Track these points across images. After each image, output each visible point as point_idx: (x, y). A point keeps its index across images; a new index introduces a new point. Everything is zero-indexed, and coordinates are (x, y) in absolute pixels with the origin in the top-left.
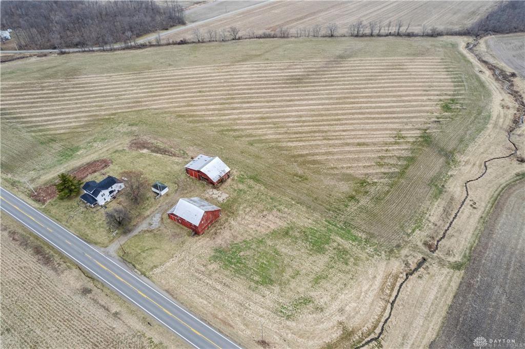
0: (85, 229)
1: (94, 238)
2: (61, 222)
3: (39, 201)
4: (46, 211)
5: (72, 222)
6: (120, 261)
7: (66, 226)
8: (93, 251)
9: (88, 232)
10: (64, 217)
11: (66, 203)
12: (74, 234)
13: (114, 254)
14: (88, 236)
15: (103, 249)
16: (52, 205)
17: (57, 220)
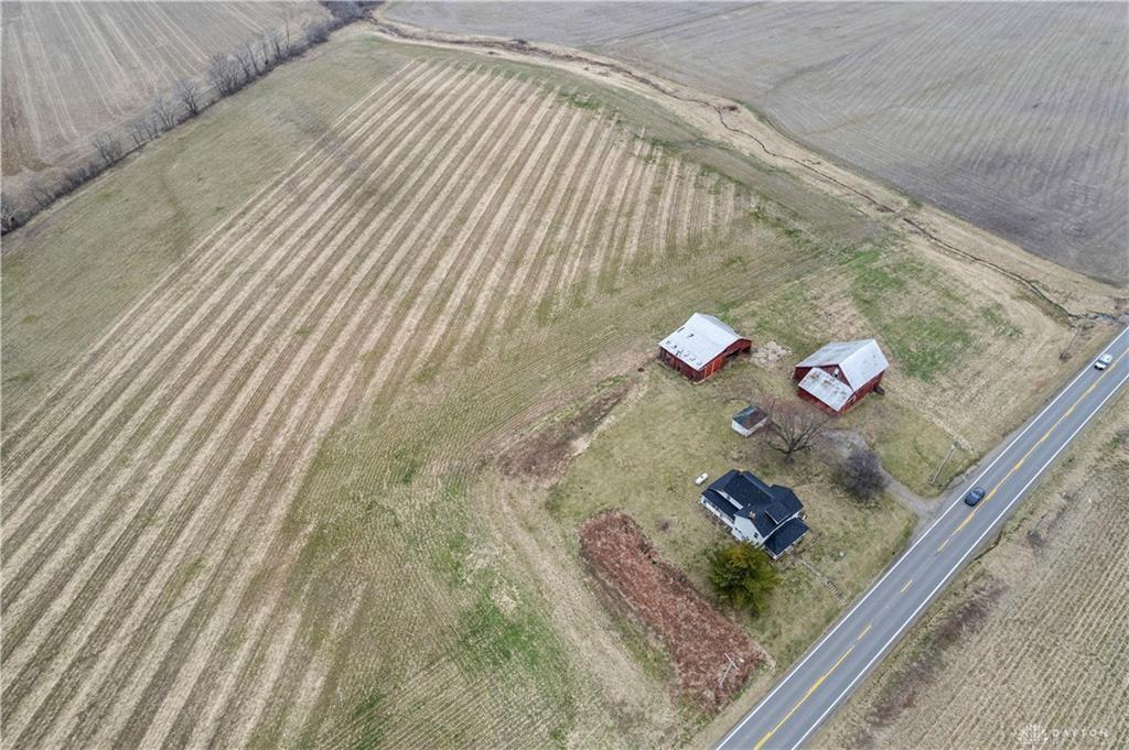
0: (869, 554)
1: (894, 537)
2: (839, 611)
3: (745, 679)
4: (792, 653)
5: (843, 584)
6: (950, 494)
7: (852, 597)
8: (928, 538)
9: (878, 548)
10: (824, 603)
11: (778, 601)
12: (880, 578)
13: (933, 504)
14: (886, 549)
15: (922, 522)
16: (775, 637)
17: (828, 621)
